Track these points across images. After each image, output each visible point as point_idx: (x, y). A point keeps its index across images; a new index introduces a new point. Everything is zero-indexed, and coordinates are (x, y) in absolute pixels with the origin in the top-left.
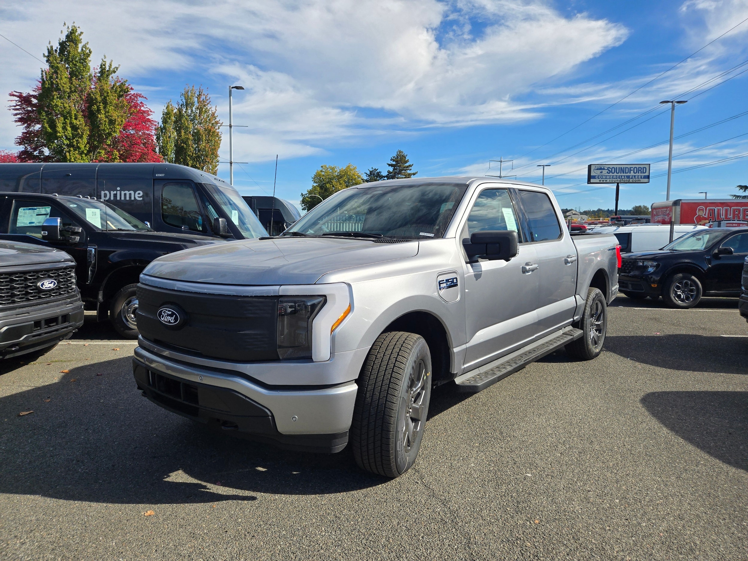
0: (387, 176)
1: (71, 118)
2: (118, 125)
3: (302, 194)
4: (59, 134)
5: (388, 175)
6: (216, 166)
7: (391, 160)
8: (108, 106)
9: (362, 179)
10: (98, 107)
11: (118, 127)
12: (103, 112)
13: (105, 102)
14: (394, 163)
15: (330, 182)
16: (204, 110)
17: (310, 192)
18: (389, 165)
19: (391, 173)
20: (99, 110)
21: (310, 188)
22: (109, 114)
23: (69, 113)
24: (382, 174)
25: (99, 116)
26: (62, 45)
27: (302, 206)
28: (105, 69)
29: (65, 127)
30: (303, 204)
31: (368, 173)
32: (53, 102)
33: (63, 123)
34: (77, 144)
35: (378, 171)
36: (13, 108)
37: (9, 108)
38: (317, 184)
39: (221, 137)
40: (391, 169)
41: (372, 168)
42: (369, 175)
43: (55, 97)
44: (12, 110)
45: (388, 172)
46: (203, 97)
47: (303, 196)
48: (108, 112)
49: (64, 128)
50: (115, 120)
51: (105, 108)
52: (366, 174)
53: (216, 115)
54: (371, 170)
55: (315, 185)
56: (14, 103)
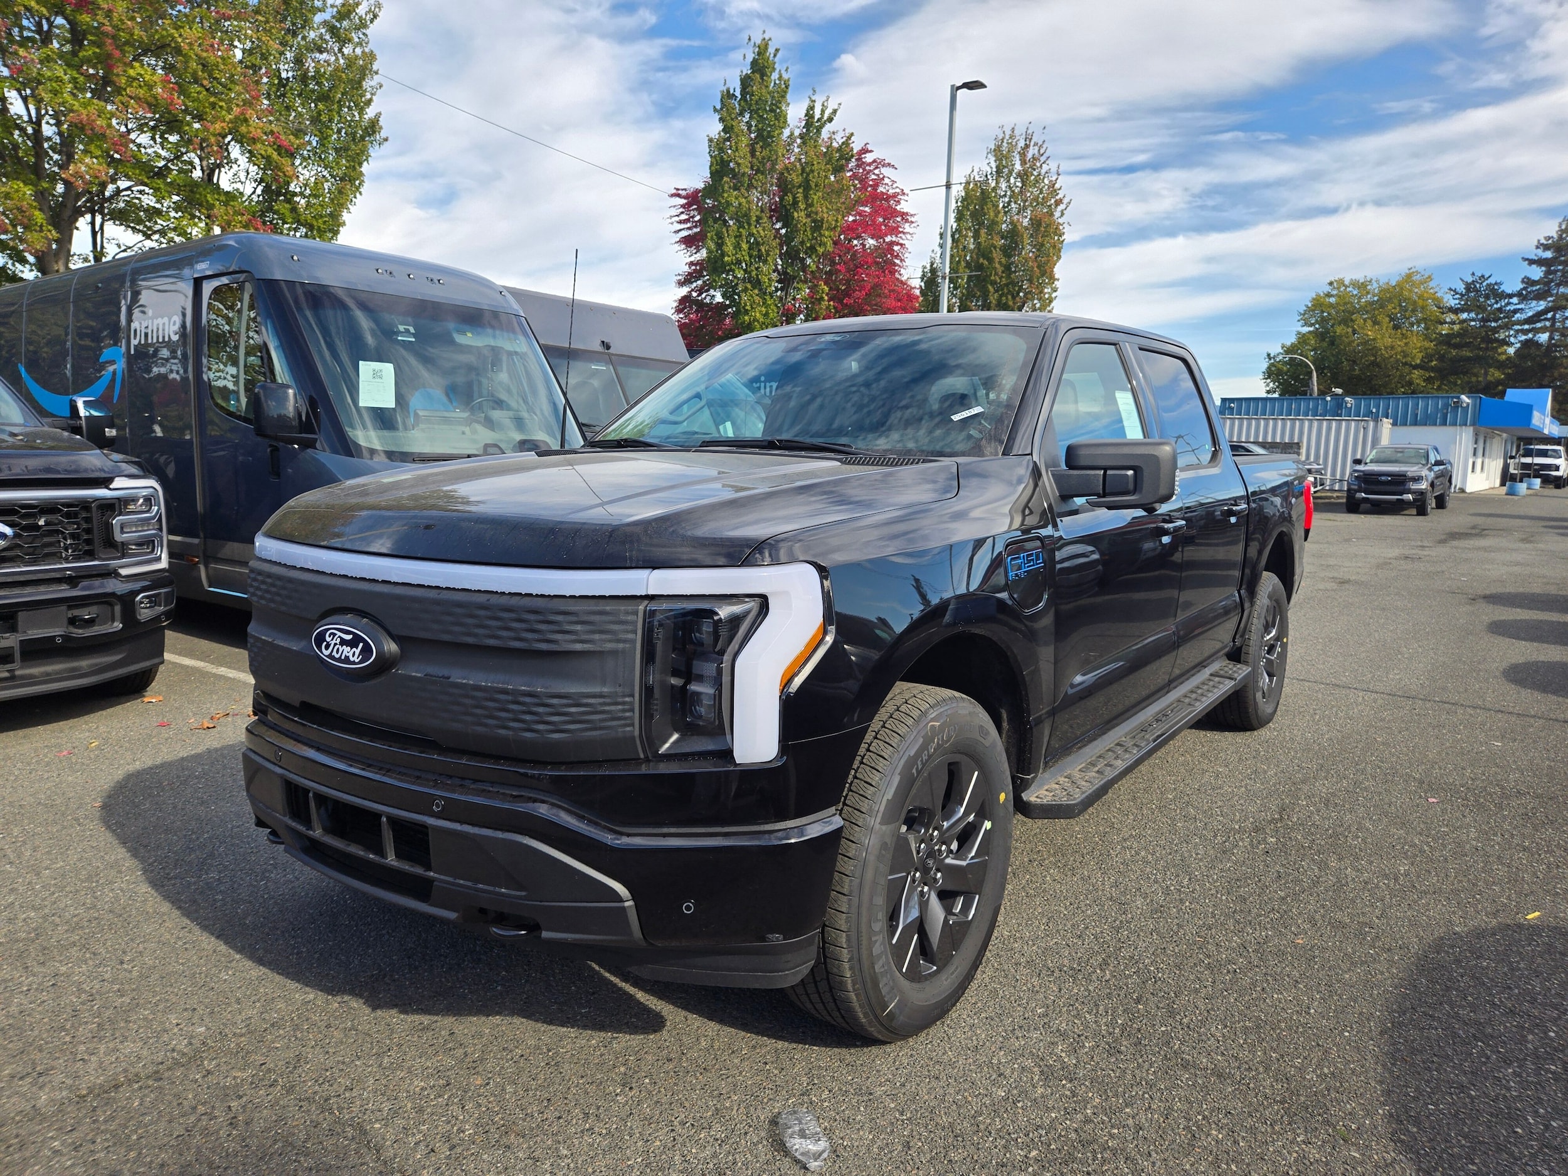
0: (1519, 294)
1: (749, 224)
2: (827, 230)
3: (1269, 355)
4: (726, 259)
5: (1524, 289)
6: (1051, 302)
7: (1537, 247)
8: (811, 192)
9: (1439, 308)
10: (794, 198)
11: (827, 233)
12: (802, 206)
13: (806, 186)
14: (1549, 254)
15: (1346, 321)
16: (1033, 177)
17: (1289, 350)
18: (1531, 262)
19: (1534, 283)
20: (795, 203)
21: (1291, 340)
22: (813, 209)
23: (747, 215)
24: (1503, 288)
25: (796, 214)
26: (745, 82)
27: (1268, 385)
28: (812, 117)
29: (739, 244)
30: (1269, 380)
31: (1461, 288)
32: (723, 197)
33: (736, 237)
34: (757, 275)
35: (1492, 280)
36: (677, 219)
37: (670, 221)
38: (1311, 329)
39: (1064, 233)
40: (1537, 273)
41: (1473, 274)
42: (1461, 294)
43: (726, 188)
44: (675, 224)
45: (1523, 282)
46: (1032, 152)
47: (1270, 359)
48: (811, 205)
49: (737, 246)
50: (823, 219)
51: (806, 197)
52: (1452, 293)
53: (1057, 186)
54: (1470, 280)
55: (1306, 329)
56: (675, 212)
